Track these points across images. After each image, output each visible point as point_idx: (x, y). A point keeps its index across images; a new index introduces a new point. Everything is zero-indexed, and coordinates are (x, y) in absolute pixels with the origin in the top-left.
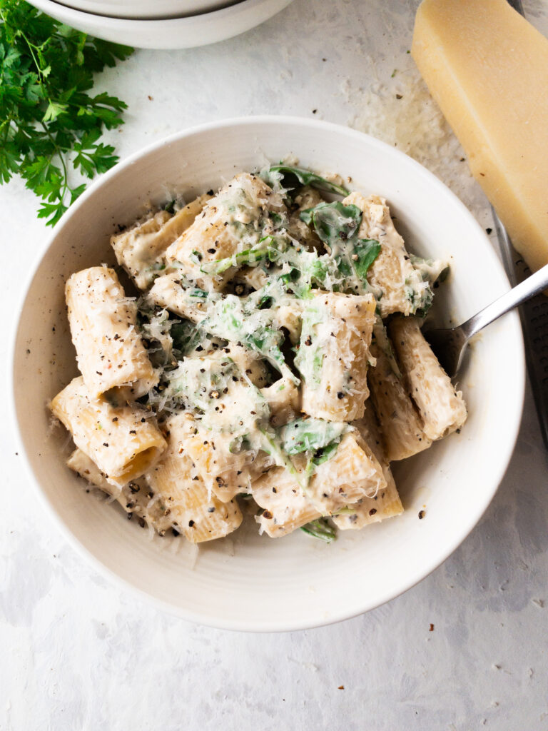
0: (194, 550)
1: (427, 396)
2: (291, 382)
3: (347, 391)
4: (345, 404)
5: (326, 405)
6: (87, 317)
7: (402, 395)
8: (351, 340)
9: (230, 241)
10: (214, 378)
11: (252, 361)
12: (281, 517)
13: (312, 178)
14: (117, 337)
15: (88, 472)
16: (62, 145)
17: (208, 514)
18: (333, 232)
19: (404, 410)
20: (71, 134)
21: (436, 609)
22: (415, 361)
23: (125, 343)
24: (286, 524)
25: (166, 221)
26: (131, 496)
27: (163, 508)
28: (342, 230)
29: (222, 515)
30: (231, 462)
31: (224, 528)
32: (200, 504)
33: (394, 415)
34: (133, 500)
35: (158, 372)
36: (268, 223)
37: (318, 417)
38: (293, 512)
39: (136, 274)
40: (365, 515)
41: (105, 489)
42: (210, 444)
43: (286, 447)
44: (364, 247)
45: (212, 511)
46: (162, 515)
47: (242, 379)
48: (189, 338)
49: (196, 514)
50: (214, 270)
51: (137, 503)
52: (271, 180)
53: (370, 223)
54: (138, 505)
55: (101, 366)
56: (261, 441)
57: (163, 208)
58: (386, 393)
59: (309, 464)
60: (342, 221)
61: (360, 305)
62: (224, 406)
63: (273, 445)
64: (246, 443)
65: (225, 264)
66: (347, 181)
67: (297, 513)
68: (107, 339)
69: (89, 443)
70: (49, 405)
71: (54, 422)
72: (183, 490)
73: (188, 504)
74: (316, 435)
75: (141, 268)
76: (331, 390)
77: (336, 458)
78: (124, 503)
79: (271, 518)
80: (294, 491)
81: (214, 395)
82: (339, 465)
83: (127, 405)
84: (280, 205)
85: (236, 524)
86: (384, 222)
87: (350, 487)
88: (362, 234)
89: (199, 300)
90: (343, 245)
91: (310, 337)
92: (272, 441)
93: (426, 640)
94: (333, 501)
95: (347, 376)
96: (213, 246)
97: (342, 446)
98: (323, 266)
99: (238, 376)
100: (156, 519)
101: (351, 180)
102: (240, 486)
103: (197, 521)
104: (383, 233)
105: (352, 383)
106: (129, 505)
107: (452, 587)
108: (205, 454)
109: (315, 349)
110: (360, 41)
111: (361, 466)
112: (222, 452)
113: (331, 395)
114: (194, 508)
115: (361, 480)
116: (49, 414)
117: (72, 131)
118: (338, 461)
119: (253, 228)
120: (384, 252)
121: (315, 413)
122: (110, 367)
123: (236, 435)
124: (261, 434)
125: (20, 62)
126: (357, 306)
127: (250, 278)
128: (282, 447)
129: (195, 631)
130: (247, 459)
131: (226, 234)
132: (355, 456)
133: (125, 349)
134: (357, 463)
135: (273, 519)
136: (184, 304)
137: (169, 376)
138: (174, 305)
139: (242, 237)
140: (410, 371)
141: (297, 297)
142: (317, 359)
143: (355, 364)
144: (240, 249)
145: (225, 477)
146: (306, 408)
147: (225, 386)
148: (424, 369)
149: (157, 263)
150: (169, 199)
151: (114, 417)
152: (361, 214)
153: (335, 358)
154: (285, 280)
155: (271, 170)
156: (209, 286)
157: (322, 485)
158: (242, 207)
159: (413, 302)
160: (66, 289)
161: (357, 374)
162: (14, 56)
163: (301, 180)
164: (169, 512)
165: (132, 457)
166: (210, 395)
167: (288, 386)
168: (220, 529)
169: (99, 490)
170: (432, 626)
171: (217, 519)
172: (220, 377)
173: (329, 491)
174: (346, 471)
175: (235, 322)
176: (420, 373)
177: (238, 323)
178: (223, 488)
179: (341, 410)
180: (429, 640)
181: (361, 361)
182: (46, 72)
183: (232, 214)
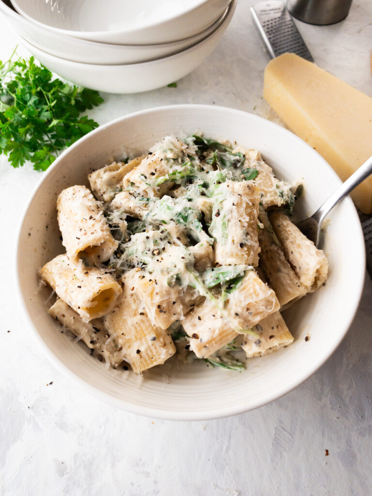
0: (140, 378)
1: (300, 253)
2: (208, 242)
3: (246, 242)
4: (245, 252)
5: (232, 253)
6: (71, 211)
7: (283, 258)
8: (246, 209)
9: (164, 170)
10: (155, 242)
11: (180, 232)
12: (205, 337)
13: (212, 142)
14: (91, 218)
15: (64, 316)
16: (58, 146)
17: (150, 343)
18: (228, 164)
19: (285, 267)
20: (63, 141)
21: (328, 437)
22: (288, 234)
23: (96, 221)
24: (210, 342)
25: (123, 165)
26: (93, 335)
27: (116, 346)
28: (233, 162)
29: (161, 343)
30: (168, 293)
31: (163, 354)
32: (145, 335)
33: (279, 270)
34: (95, 339)
35: (117, 242)
36: (187, 160)
37: (228, 264)
38: (214, 331)
39: (104, 193)
40: (266, 340)
41: (75, 330)
42: (154, 281)
43: (207, 283)
44: (248, 172)
45: (154, 339)
46: (115, 351)
47: (174, 243)
48: (137, 227)
49: (142, 344)
50: (154, 183)
51: (98, 341)
52: (187, 143)
53: (250, 161)
54: (99, 343)
55: (79, 234)
56: (189, 278)
57: (121, 162)
58: (272, 258)
59: (223, 293)
60: (233, 158)
61: (250, 185)
62: (162, 259)
63: (198, 281)
64: (178, 280)
65: (161, 180)
66: (233, 144)
67: (217, 332)
68: (84, 220)
69: (67, 289)
70: (40, 271)
71: (42, 281)
72: (133, 325)
73: (136, 337)
74: (227, 273)
75: (107, 190)
76: (235, 242)
77: (242, 287)
78: (88, 341)
79: (198, 338)
80: (214, 316)
81: (155, 252)
82: (245, 290)
83: (95, 266)
84: (194, 153)
85: (172, 351)
86: (258, 160)
87: (254, 306)
88: (246, 166)
89: (144, 202)
90: (234, 171)
91: (218, 210)
92: (196, 278)
93: (324, 463)
94: (243, 319)
95: (245, 232)
96: (154, 172)
97: (246, 279)
98: (224, 175)
99: (172, 241)
100: (111, 353)
101: (236, 143)
102: (174, 314)
103: (142, 349)
104: (258, 164)
105: (249, 237)
106: (92, 342)
107: (338, 418)
108: (150, 288)
109: (223, 217)
110: (234, 94)
111: (261, 289)
112: (162, 286)
113: (235, 245)
114: (141, 339)
115: (261, 300)
116: (39, 277)
117: (64, 140)
118: (244, 289)
119: (178, 162)
120: (260, 174)
121: (225, 260)
122: (86, 234)
123: (172, 274)
124: (189, 273)
125: (37, 102)
126: (248, 186)
127: (177, 192)
128: (204, 282)
129: (138, 465)
130: (179, 292)
131: (162, 166)
132: (255, 283)
133: (96, 225)
134: (257, 287)
135: (199, 339)
136: (135, 205)
137: (124, 246)
138: (128, 207)
139: (171, 167)
140: (285, 242)
141: (208, 197)
142: (224, 224)
143: (250, 225)
144: (171, 172)
145: (164, 305)
146: (219, 259)
147: (163, 247)
148: (295, 237)
149: (117, 188)
150: (125, 157)
151: (86, 271)
152: (244, 156)
153: (236, 220)
154: (200, 187)
155: (187, 138)
156: (151, 195)
157: (234, 307)
158: (171, 150)
159: (282, 196)
160: (58, 199)
161: (252, 232)
162: (35, 98)
163: (206, 142)
164: (121, 349)
165: (98, 293)
166: (153, 252)
167: (205, 244)
168: (160, 355)
169: (71, 332)
170: (327, 451)
171: (158, 347)
172: (159, 241)
173: (239, 311)
174: (251, 295)
175: (169, 208)
176: (293, 240)
177: (171, 208)
178: (162, 314)
179: (243, 255)
180: (326, 463)
181: (253, 224)
182: (53, 104)
183: (165, 154)
